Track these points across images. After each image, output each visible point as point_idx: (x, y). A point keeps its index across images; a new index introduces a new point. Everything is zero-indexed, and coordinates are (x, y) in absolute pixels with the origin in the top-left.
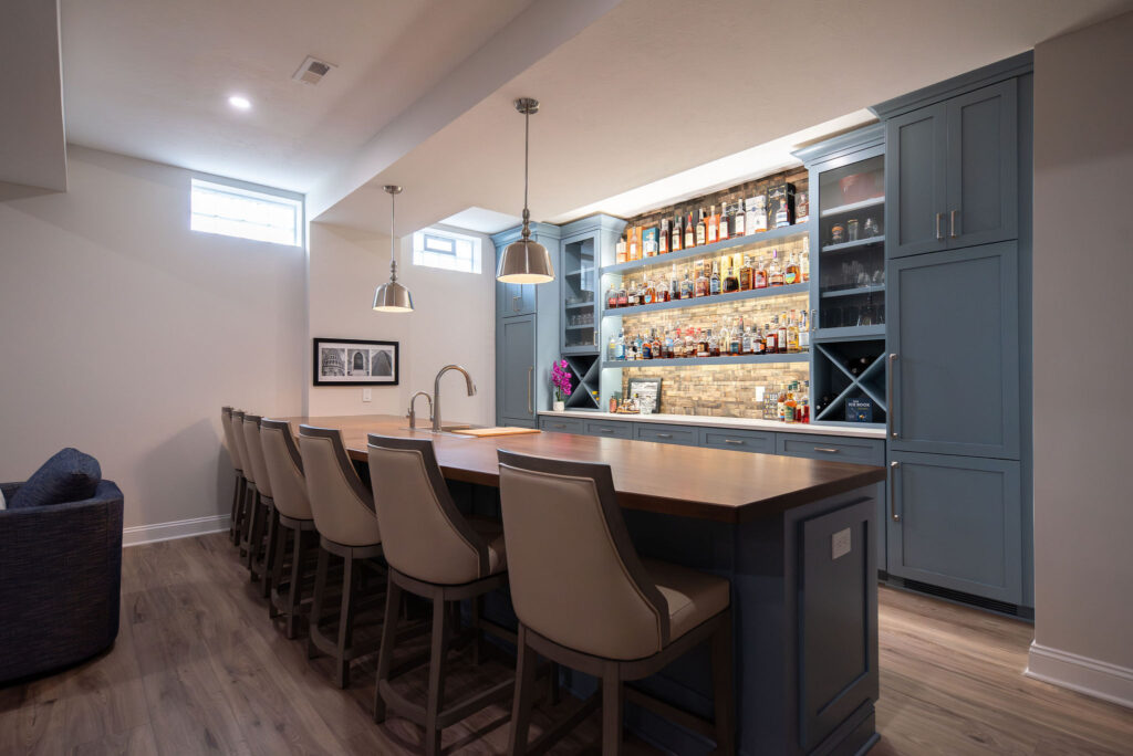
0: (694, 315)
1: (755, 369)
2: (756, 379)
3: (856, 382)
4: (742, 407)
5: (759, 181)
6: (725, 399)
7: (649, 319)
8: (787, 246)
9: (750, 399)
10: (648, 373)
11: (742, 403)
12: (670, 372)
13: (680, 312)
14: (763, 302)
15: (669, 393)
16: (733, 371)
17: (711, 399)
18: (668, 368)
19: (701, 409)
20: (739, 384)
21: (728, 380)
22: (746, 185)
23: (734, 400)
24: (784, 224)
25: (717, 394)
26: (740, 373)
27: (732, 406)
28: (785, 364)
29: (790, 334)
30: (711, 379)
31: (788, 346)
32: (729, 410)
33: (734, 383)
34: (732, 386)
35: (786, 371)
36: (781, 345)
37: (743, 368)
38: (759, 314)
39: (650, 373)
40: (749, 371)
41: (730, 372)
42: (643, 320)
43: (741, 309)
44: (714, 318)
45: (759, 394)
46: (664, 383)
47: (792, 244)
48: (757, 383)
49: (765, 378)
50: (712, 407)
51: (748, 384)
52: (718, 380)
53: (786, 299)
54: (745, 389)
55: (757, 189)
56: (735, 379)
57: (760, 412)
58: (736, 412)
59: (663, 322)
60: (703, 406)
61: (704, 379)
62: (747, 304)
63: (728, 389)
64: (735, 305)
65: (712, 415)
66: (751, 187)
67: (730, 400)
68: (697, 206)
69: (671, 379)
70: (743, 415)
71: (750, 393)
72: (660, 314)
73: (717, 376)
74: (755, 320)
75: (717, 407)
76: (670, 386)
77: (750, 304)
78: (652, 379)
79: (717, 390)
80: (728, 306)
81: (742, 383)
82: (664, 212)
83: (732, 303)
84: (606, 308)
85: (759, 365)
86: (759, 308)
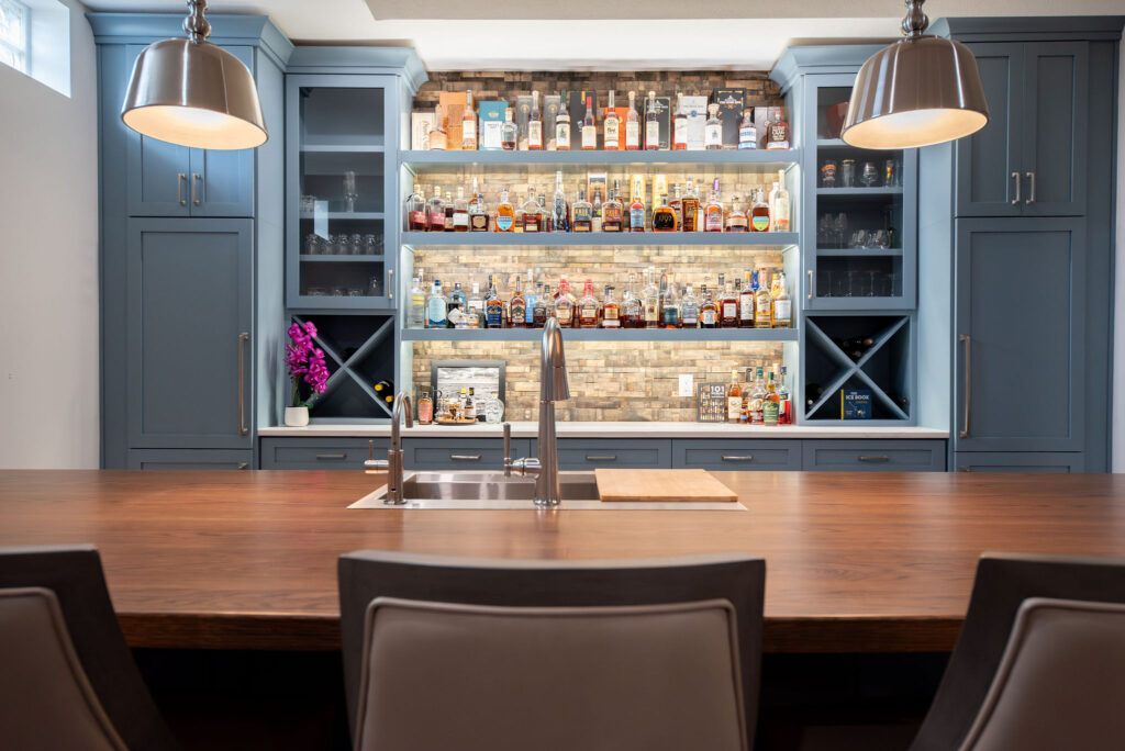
0: (570, 261)
1: (676, 349)
2: (679, 364)
3: (854, 369)
4: (656, 406)
5: (684, 73)
6: (627, 394)
7: (478, 259)
8: (728, 178)
9: (670, 394)
10: (472, 352)
11: (656, 399)
12: (522, 351)
13: (544, 253)
14: (692, 252)
15: (520, 386)
16: (641, 353)
17: (603, 394)
18: (518, 344)
19: (582, 411)
20: (650, 371)
21: (634, 364)
22: (664, 74)
23: (643, 395)
24: (754, 145)
25: (614, 387)
26: (653, 355)
27: (640, 405)
28: (725, 343)
29: (765, 302)
30: (602, 363)
31: (759, 318)
32: (633, 411)
33: (643, 370)
34: (639, 374)
35: (725, 352)
36: (744, 316)
37: (657, 348)
38: (683, 269)
39: (480, 352)
40: (669, 352)
41: (636, 353)
42: (463, 259)
43: (655, 258)
44: (606, 267)
45: (686, 387)
46: (509, 369)
47: (734, 176)
48: (680, 369)
49: (693, 363)
50: (603, 408)
51: (665, 370)
52: (615, 365)
53: (726, 252)
54: (662, 378)
55: (681, 84)
56: (645, 363)
57: (690, 412)
58: (646, 413)
59: (509, 267)
60: (588, 405)
61: (589, 363)
62: (665, 252)
63: (632, 379)
64: (646, 252)
65: (604, 419)
66: (671, 79)
67: (635, 395)
68: (577, 84)
69: (523, 362)
70: (657, 417)
71: (670, 385)
72: (502, 253)
73: (614, 358)
74: (679, 277)
75: (613, 406)
76: (522, 376)
77: (670, 253)
78: (484, 362)
79: (613, 380)
80: (632, 252)
81: (657, 370)
82: (509, 79)
83: (642, 249)
84: (405, 230)
85: (683, 344)
86: (685, 260)
